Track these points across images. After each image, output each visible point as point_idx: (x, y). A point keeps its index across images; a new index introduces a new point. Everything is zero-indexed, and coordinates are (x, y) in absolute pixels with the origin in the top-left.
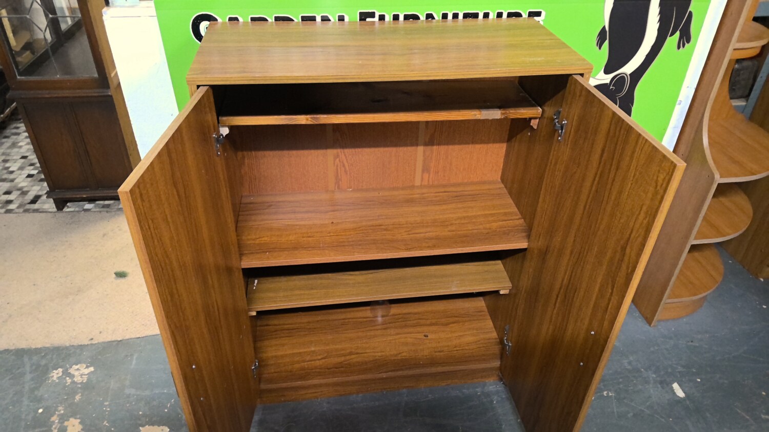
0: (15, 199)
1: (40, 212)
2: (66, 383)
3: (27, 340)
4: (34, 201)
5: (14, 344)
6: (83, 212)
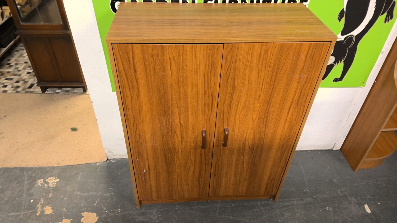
0: (21, 85)
1: (34, 93)
2: (45, 187)
3: (26, 163)
4: (30, 87)
5: (19, 165)
6: (55, 94)
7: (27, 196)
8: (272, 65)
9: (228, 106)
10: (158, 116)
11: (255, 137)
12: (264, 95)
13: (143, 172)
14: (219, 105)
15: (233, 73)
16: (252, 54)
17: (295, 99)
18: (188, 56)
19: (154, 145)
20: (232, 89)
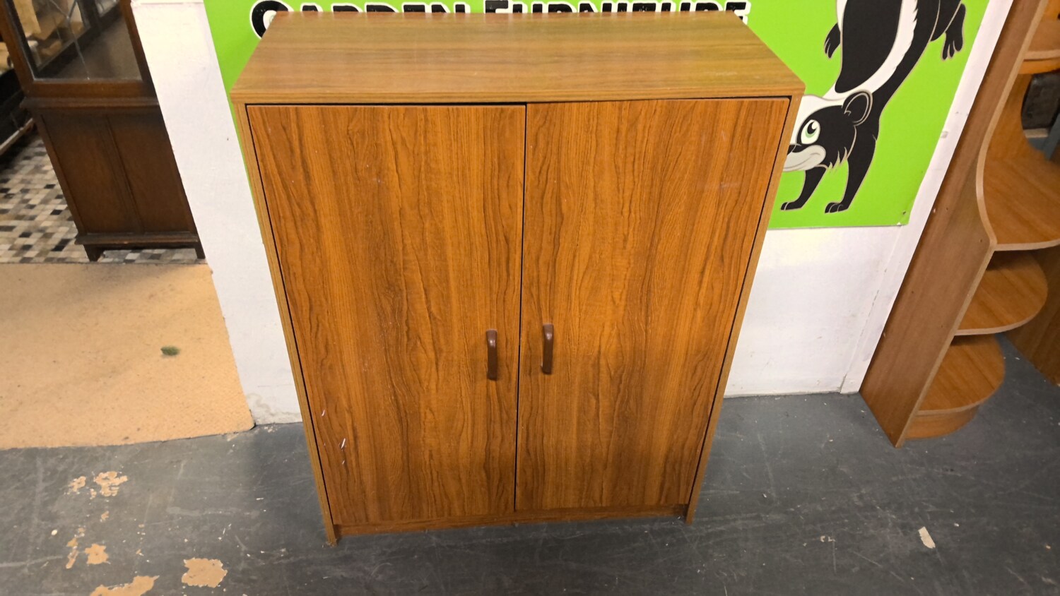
0: (35, 243)
1: (67, 263)
2: (90, 496)
3: (41, 437)
4: (59, 248)
5: (23, 441)
6: (124, 264)
7: (43, 520)
8: (650, 156)
9: (549, 267)
10: (373, 293)
11: (621, 346)
12: (636, 236)
13: (341, 445)
14: (526, 264)
15: (554, 179)
16: (597, 130)
17: (714, 247)
18: (440, 135)
19: (366, 373)
20: (554, 222)
